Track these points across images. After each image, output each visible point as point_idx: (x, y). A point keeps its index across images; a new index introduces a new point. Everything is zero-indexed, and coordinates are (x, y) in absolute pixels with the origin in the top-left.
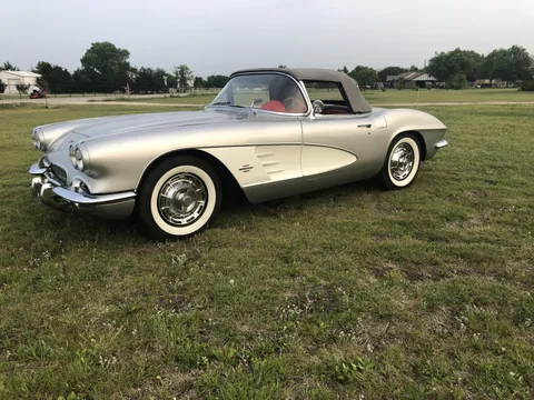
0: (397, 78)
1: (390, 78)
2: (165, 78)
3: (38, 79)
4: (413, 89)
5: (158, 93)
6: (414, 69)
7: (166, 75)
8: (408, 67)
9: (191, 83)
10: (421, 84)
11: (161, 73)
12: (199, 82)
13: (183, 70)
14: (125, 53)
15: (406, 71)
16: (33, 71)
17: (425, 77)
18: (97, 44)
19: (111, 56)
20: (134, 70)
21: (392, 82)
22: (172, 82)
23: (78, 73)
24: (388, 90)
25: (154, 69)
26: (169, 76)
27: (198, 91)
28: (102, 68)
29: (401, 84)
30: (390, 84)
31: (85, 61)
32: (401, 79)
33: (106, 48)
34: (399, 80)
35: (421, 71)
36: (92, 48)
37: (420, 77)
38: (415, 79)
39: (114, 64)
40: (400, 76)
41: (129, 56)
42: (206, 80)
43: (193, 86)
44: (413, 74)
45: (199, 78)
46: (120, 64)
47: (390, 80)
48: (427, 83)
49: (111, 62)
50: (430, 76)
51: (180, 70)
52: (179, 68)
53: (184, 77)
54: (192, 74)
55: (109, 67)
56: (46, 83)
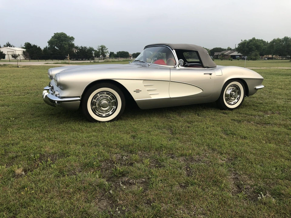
0: (220, 53)
1: (216, 54)
2: (94, 52)
3: (24, 52)
4: (229, 59)
5: (89, 60)
6: (229, 49)
7: (94, 50)
8: (226, 48)
9: (108, 55)
10: (234, 57)
11: (91, 50)
12: (112, 54)
13: (103, 48)
14: (72, 39)
15: (225, 50)
16: (23, 48)
17: (235, 53)
18: (57, 33)
19: (65, 40)
20: (77, 48)
21: (217, 56)
22: (97, 55)
23: (45, 49)
24: (215, 60)
25: (88, 47)
26: (96, 51)
27: (111, 60)
28: (59, 46)
29: (222, 57)
30: (216, 57)
31: (50, 42)
32: (222, 54)
33: (62, 36)
34: (221, 55)
35: (233, 50)
36: (54, 36)
37: (233, 53)
38: (230, 55)
39: (66, 44)
40: (222, 52)
41: (74, 40)
42: (116, 54)
43: (109, 56)
44: (229, 52)
45: (112, 53)
46: (69, 44)
47: (216, 55)
48: (237, 57)
49: (64, 43)
50: (238, 53)
51: (101, 48)
52: (100, 46)
53: (103, 52)
54: (107, 50)
55: (63, 46)
56: (28, 54)
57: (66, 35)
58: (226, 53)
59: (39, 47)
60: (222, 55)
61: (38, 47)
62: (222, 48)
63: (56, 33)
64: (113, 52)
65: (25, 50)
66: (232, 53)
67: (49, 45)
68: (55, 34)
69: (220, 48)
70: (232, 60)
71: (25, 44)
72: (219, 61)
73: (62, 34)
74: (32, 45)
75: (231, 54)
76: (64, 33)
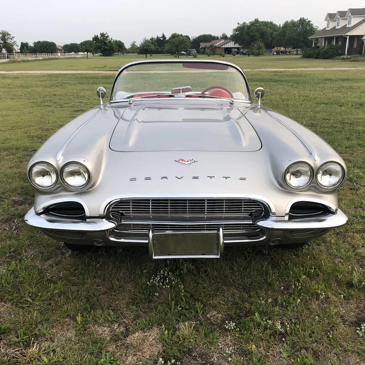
0: (208, 45)
1: (202, 45)
4: (221, 55)
6: (224, 37)
10: (228, 51)
12: (25, 48)
13: (4, 36)
15: (217, 38)
17: (231, 45)
21: (204, 48)
24: (199, 56)
27: (22, 57)
29: (211, 50)
30: (203, 50)
32: (211, 46)
35: (229, 38)
37: (227, 44)
38: (223, 46)
40: (211, 43)
42: (32, 45)
43: (19, 51)
44: (222, 42)
45: (24, 44)
47: (203, 47)
48: (233, 50)
50: (235, 44)
51: (1, 35)
53: (6, 43)
54: (14, 40)
58: (218, 44)
60: (211, 48)
62: (213, 35)
64: (27, 43)
66: (226, 44)
69: (210, 35)
70: (224, 57)
75: (225, 46)
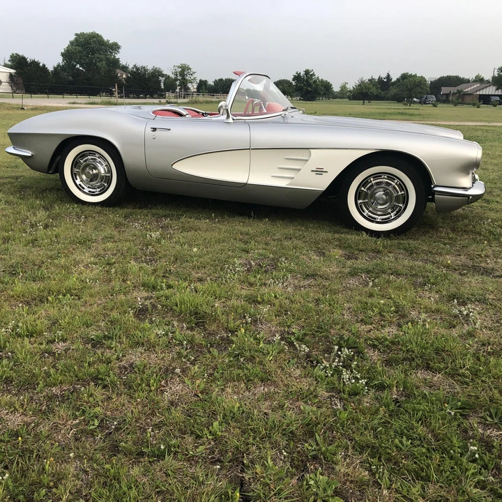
0: (454, 90)
1: (445, 90)
2: (162, 79)
3: (11, 76)
4: (474, 105)
5: (152, 97)
6: (479, 80)
7: (163, 76)
9: (193, 87)
10: (486, 100)
11: (157, 73)
12: (203, 86)
13: (184, 70)
14: (115, 47)
15: (468, 81)
16: (6, 65)
17: (491, 90)
18: (83, 34)
19: (99, 51)
20: (124, 68)
21: (447, 95)
22: (170, 86)
23: (58, 69)
24: (440, 105)
25: (150, 68)
26: (168, 77)
27: (201, 98)
28: (86, 64)
29: (459, 98)
30: (444, 98)
31: (67, 55)
32: (459, 92)
33: (93, 40)
34: (456, 93)
35: (488, 82)
36: (76, 39)
37: (485, 90)
38: (478, 93)
39: (101, 60)
40: (459, 88)
41: (120, 50)
42: (212, 84)
43: (196, 90)
44: (475, 86)
45: (203, 81)
46: (108, 59)
47: (445, 92)
48: (493, 99)
49: (98, 58)
50: (497, 89)
51: (180, 70)
52: (179, 67)
53: (185, 79)
54: (195, 76)
55: (95, 64)
56: (20, 81)
57: (101, 36)
58: (469, 89)
59: (44, 65)
60: (458, 95)
61: (41, 65)
62: (462, 76)
63: (79, 33)
64: (206, 81)
65: (13, 71)
66: (483, 89)
67: (63, 61)
68: (76, 35)
69: (457, 77)
70: (478, 107)
71: (11, 56)
72: (450, 109)
73: (94, 37)
74: (28, 60)
75: (481, 93)
76: (98, 35)
